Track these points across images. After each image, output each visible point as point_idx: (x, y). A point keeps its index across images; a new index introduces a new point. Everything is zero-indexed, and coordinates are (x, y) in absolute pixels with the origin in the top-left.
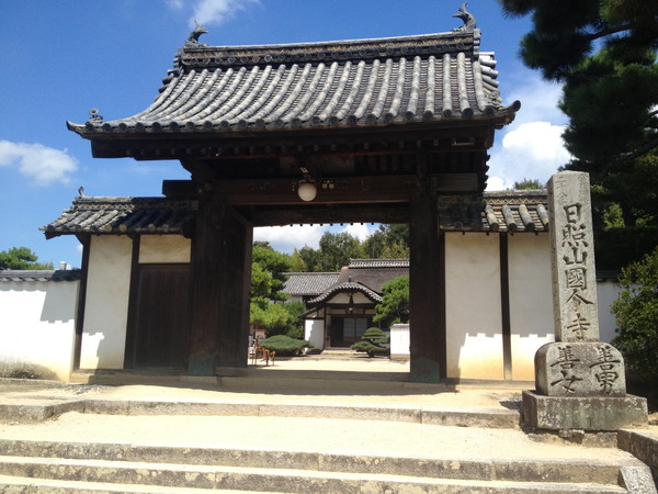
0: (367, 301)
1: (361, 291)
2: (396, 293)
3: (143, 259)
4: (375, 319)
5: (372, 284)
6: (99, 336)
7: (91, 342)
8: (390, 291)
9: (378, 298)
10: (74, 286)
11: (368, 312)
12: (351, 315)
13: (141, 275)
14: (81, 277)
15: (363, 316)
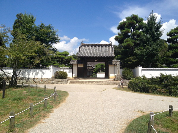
0: (92, 68)
1: (91, 66)
2: (98, 67)
3: (78, 67)
4: (94, 72)
5: (93, 65)
6: (74, 74)
7: (74, 75)
8: (97, 66)
9: (94, 68)
10: (72, 69)
11: (92, 70)
12: (89, 71)
13: (78, 68)
14: (72, 68)
15: (91, 71)
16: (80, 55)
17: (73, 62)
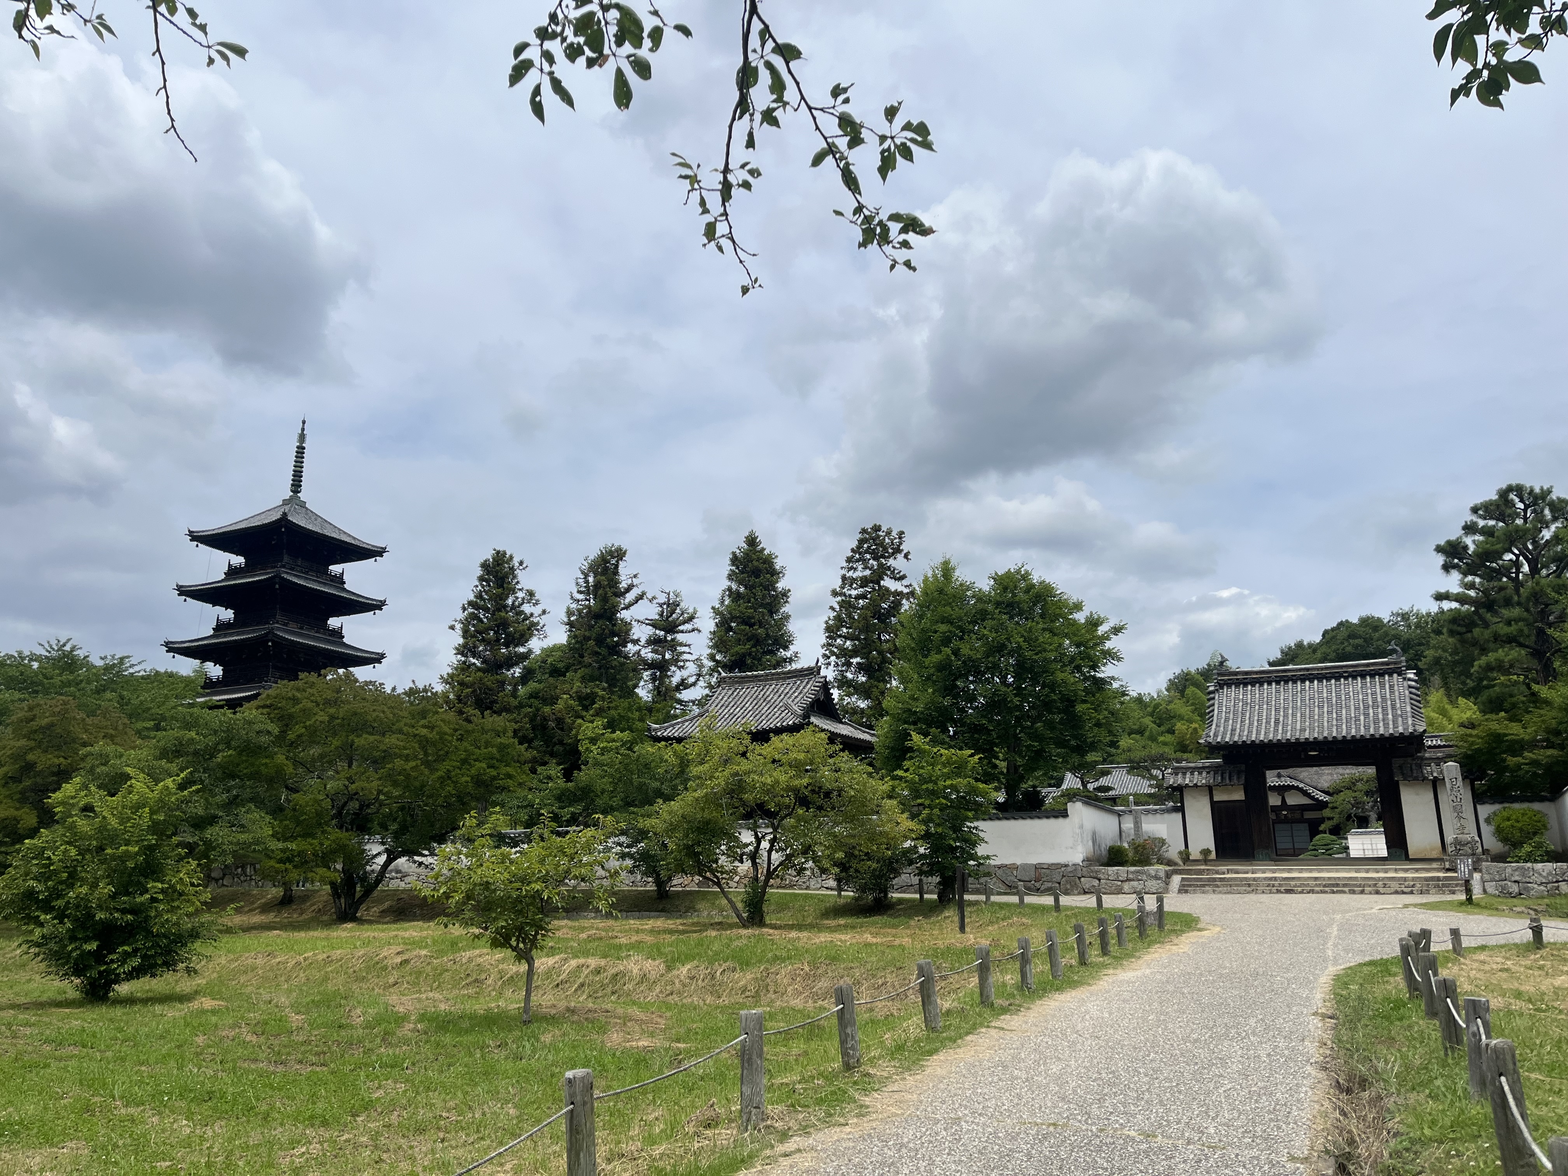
0: (1306, 801)
1: (1297, 788)
3: (1216, 799)
9: (1323, 797)
10: (1180, 815)
11: (1309, 815)
12: (1287, 821)
13: (1217, 808)
14: (1181, 810)
15: (1302, 821)
16: (1216, 735)
17: (1184, 774)
